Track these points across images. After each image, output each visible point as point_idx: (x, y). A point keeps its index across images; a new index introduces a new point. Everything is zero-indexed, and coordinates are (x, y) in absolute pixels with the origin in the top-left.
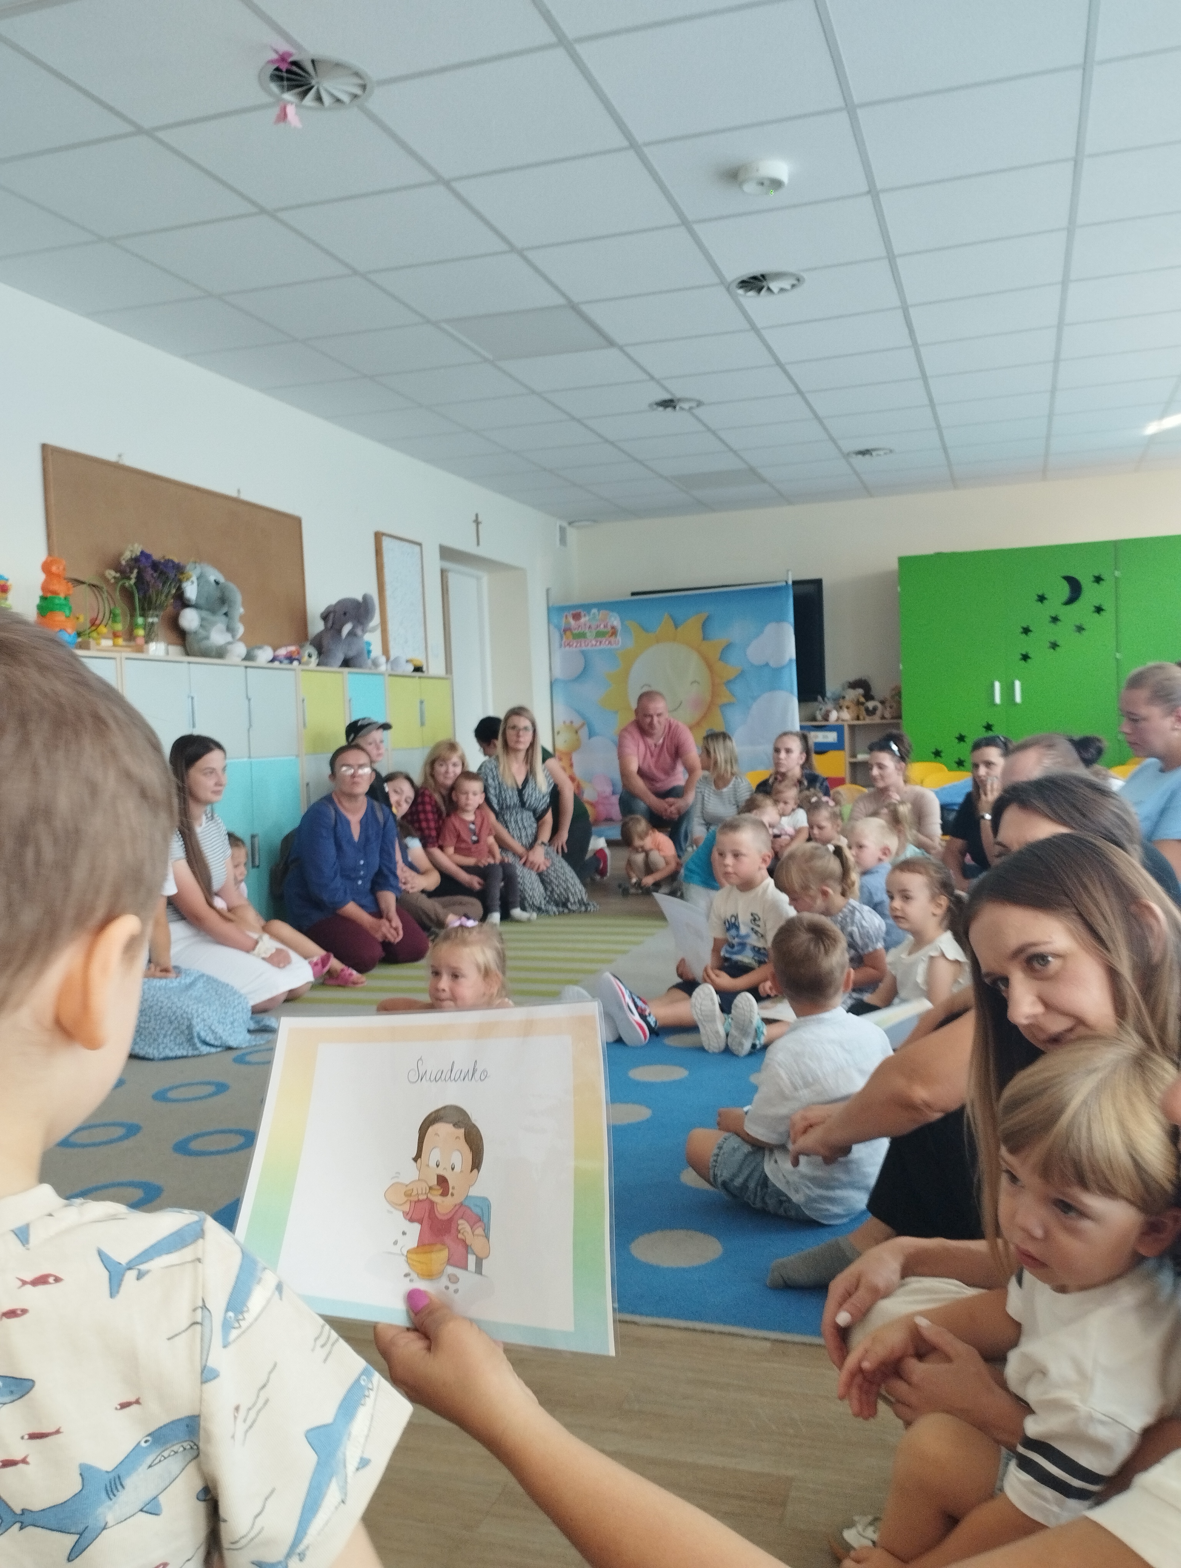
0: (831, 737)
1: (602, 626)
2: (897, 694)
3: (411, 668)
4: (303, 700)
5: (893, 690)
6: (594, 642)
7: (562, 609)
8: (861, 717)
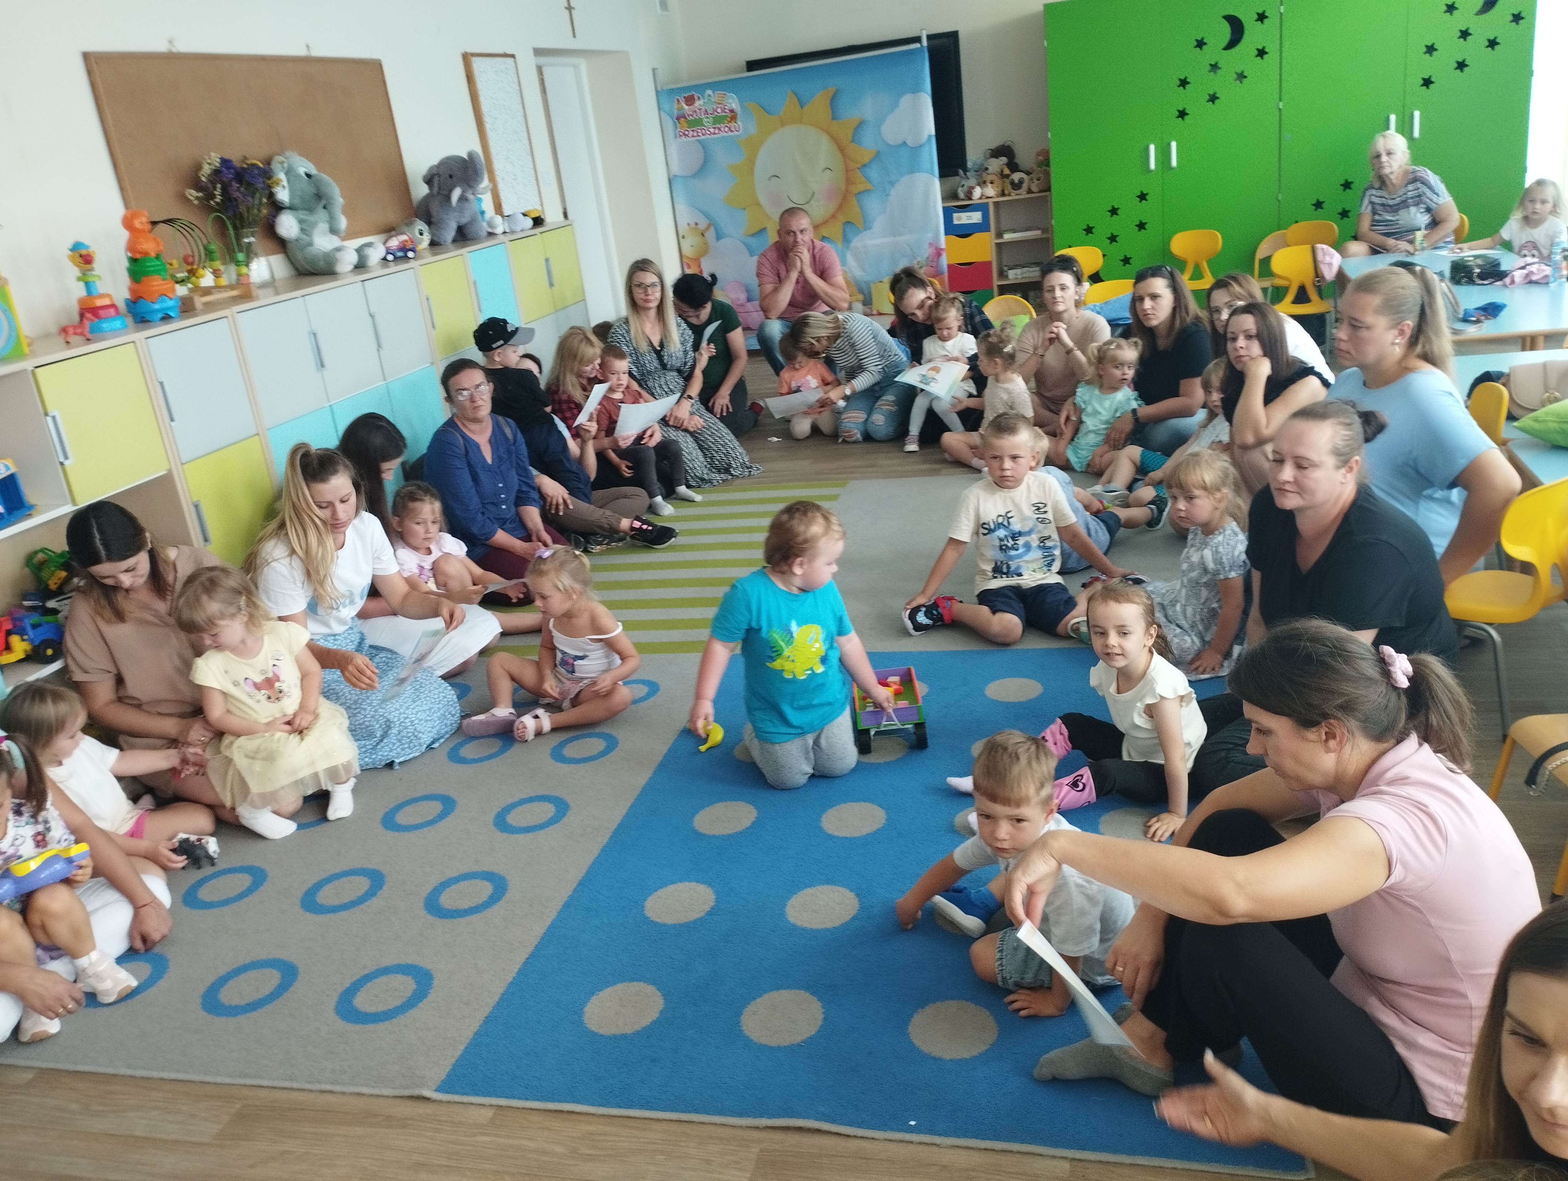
0: (976, 217)
1: (719, 110)
2: (1045, 160)
3: (530, 223)
4: (428, 299)
5: (1038, 154)
6: (712, 130)
7: (672, 91)
8: (1006, 192)
